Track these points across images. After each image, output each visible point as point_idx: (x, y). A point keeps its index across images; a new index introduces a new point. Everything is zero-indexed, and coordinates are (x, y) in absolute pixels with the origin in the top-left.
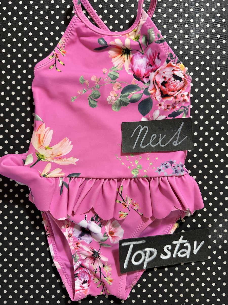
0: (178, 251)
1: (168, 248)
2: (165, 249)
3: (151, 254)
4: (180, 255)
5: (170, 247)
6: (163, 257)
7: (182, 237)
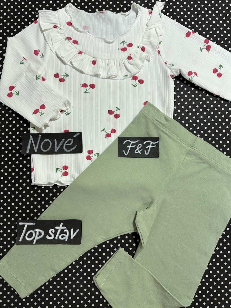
0: (60, 235)
1: (52, 231)
2: (50, 231)
3: (40, 234)
4: (60, 238)
5: (54, 231)
6: (48, 237)
7: (62, 224)
